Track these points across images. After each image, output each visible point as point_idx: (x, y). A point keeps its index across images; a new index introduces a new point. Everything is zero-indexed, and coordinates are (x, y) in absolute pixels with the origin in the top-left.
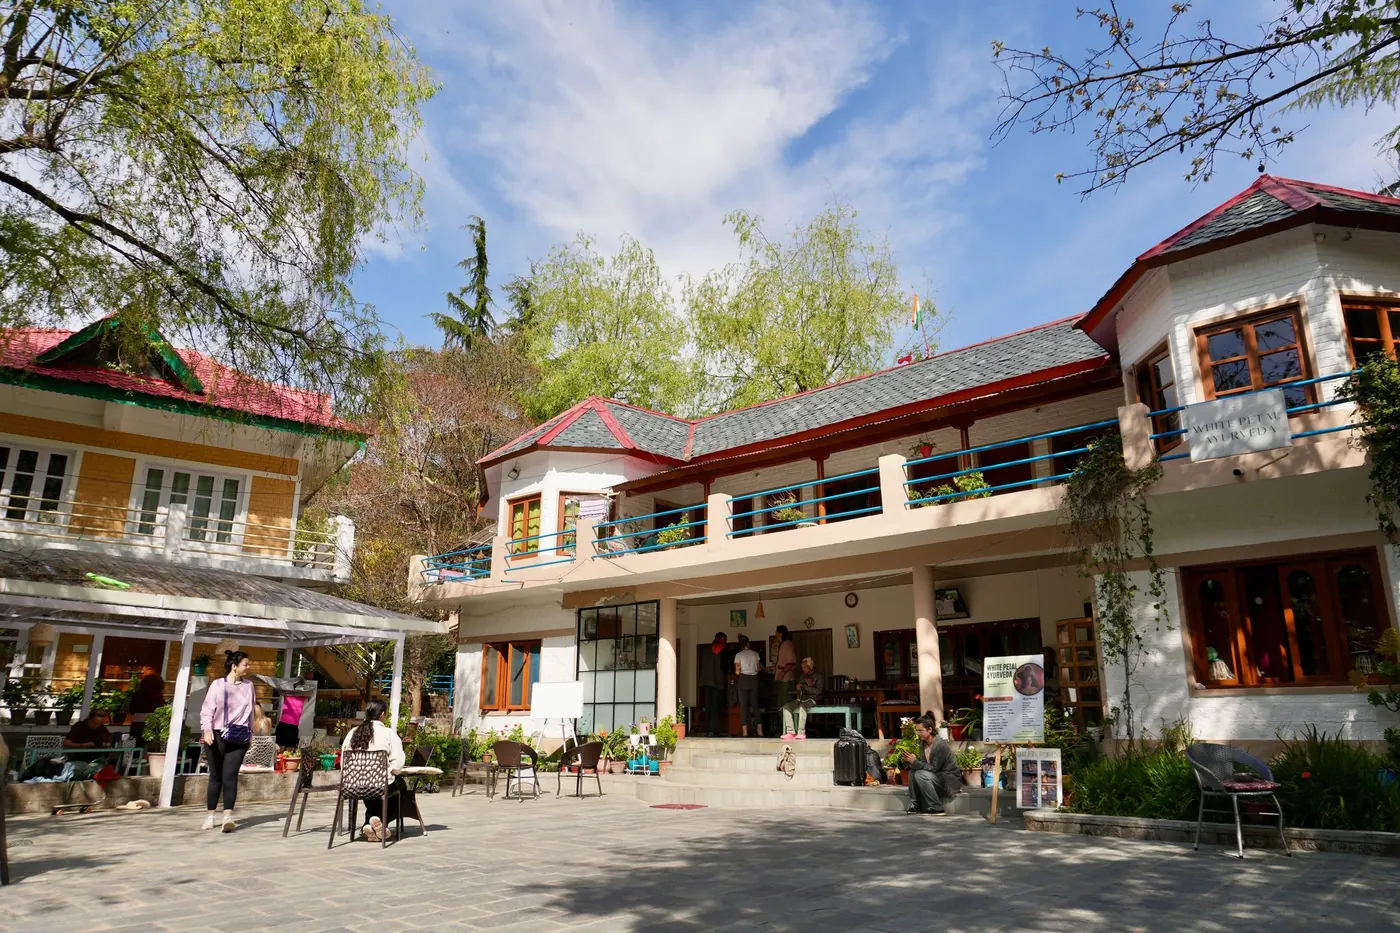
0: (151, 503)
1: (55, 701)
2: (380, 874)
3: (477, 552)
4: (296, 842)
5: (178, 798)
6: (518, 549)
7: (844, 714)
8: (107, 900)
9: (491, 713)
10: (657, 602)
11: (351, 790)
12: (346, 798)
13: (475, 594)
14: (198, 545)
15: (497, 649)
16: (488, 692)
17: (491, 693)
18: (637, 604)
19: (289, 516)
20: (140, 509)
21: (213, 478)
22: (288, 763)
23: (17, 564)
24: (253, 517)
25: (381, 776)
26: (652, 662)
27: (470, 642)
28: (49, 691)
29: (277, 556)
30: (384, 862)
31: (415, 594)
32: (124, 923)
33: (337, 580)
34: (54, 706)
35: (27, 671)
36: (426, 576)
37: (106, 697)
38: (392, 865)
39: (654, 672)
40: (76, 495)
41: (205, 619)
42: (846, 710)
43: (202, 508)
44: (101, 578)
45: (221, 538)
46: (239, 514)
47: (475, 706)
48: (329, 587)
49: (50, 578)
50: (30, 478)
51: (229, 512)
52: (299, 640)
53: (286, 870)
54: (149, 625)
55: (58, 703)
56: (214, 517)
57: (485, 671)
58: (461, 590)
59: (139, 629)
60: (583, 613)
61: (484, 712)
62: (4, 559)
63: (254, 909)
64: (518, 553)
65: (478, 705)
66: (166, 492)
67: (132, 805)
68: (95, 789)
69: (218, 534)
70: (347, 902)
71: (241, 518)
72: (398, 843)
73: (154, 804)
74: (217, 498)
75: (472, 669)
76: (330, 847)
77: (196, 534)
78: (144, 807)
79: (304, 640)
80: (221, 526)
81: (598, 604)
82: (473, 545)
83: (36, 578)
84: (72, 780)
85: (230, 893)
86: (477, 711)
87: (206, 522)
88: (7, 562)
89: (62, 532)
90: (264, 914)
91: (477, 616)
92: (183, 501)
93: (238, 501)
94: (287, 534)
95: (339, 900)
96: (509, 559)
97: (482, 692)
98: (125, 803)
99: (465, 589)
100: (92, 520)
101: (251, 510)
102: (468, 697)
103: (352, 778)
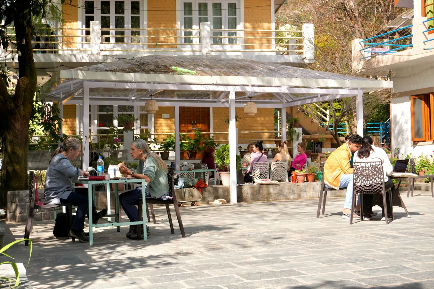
0: (188, 23)
1: (159, 146)
2: (398, 238)
3: (394, 34)
4: (328, 220)
5: (240, 198)
6: (431, 26)
8: (243, 246)
9: (420, 143)
11: (361, 188)
12: (357, 192)
13: (401, 61)
14: (218, 47)
15: (421, 99)
16: (416, 129)
17: (419, 130)
19: (270, 22)
20: (183, 28)
21: (221, 4)
22: (298, 177)
23: (136, 65)
24: (248, 25)
25: (379, 178)
27: (401, 95)
28: (155, 141)
29: (265, 49)
30: (394, 231)
31: (357, 66)
32: (263, 257)
33: (306, 61)
34: (160, 149)
35: (142, 131)
36: (363, 53)
37: (184, 143)
38: (401, 233)
40: (148, 24)
41: (239, 89)
43: (217, 24)
44: (180, 69)
45: (231, 41)
46: (239, 24)
47: (407, 139)
48: (301, 65)
49: (155, 71)
50: (123, 18)
51: (233, 24)
52: (288, 102)
53: (334, 234)
54: (202, 98)
55: (161, 148)
56: (224, 28)
57: (413, 114)
58: (390, 59)
59: (197, 101)
61: (415, 143)
62: (128, 63)
63: (333, 254)
64: (431, 28)
65: (410, 138)
66: (195, 15)
67: (217, 202)
68: (196, 192)
69: (229, 39)
70: (390, 252)
71: (240, 27)
72: (393, 221)
73: (229, 201)
74: (225, 15)
75: (403, 114)
76: (351, 223)
77: (217, 40)
78: (223, 203)
79: (291, 102)
80: (230, 34)
82: (390, 29)
83: (148, 72)
84: (184, 188)
85: (311, 245)
86: (409, 142)
87: (221, 33)
88: (130, 64)
89: (145, 47)
90: (341, 256)
91: (403, 77)
92: (206, 20)
93: (237, 16)
94: (269, 34)
95: (385, 251)
96: (426, 33)
97: (412, 128)
98: (213, 201)
99: (393, 58)
100: (158, 38)
101: (246, 21)
102: (401, 132)
103: (361, 180)
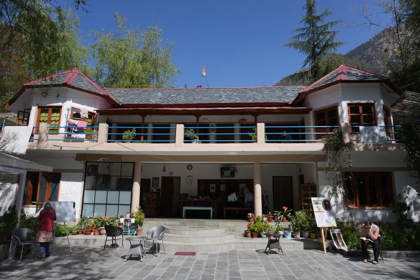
7: (210, 210)
10: (134, 163)
18: (122, 162)
26: (130, 188)
39: (130, 193)
42: (211, 209)
60: (88, 164)
81: (99, 160)
